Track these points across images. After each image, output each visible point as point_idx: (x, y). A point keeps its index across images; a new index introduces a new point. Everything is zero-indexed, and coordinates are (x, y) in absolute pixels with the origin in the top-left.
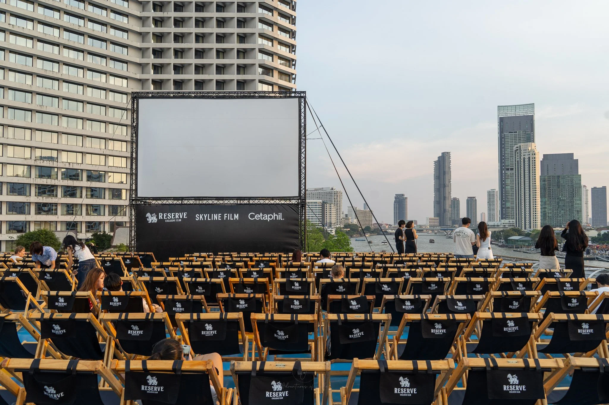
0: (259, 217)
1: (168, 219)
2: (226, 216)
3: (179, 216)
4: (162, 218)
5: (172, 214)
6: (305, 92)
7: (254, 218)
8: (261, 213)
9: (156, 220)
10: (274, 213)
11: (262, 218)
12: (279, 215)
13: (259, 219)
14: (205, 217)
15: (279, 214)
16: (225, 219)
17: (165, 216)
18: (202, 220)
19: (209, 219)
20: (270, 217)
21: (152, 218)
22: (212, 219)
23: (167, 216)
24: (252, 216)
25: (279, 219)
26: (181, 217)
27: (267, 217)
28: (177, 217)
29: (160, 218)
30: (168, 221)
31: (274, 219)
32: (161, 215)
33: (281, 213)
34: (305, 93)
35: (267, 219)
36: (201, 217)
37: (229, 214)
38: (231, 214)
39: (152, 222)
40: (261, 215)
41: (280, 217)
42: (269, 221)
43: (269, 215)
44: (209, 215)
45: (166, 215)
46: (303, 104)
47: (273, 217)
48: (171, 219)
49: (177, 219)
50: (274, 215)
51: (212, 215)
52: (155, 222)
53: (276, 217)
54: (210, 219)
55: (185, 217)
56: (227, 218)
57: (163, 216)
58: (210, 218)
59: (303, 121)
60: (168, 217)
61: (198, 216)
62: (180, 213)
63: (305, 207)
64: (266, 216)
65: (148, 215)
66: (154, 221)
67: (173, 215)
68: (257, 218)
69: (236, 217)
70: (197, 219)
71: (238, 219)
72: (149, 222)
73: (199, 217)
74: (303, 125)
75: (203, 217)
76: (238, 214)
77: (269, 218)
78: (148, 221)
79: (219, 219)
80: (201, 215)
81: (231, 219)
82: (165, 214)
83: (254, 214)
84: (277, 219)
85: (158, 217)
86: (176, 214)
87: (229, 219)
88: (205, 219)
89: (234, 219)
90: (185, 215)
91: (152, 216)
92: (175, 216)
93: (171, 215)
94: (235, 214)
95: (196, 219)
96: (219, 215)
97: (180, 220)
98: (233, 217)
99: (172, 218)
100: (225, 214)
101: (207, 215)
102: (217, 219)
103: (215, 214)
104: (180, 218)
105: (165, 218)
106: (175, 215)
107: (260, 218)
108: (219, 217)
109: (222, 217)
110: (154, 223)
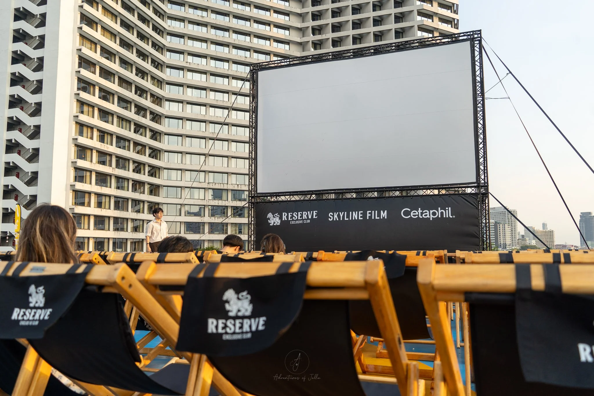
0: (415, 214)
1: (293, 220)
2: (369, 214)
3: (307, 216)
4: (286, 219)
5: (299, 213)
6: (480, 31)
7: (410, 216)
8: (420, 209)
9: (279, 222)
10: (439, 208)
11: (422, 215)
12: (447, 211)
13: (417, 217)
14: (341, 216)
15: (447, 208)
16: (368, 218)
17: (290, 216)
18: (338, 220)
19: (346, 219)
20: (434, 214)
21: (274, 219)
22: (350, 219)
23: (293, 216)
24: (407, 213)
25: (447, 217)
26: (310, 217)
27: (428, 213)
28: (305, 217)
29: (283, 219)
30: (293, 223)
31: (440, 216)
32: (285, 215)
33: (450, 208)
34: (480, 34)
35: (428, 216)
36: (336, 216)
37: (373, 212)
38: (376, 211)
39: (274, 224)
40: (420, 211)
41: (448, 213)
42: (431, 219)
43: (431, 212)
44: (346, 213)
45: (291, 214)
46: (477, 49)
47: (438, 214)
48: (297, 220)
49: (305, 219)
50: (440, 211)
51: (351, 212)
52: (278, 224)
53: (442, 213)
54: (348, 219)
55: (314, 217)
56: (370, 217)
57: (287, 217)
58: (348, 216)
59: (478, 73)
60: (294, 218)
61: (332, 214)
62: (309, 212)
63: (488, 197)
64: (426, 212)
65: (270, 215)
66: (276, 223)
67: (299, 215)
68: (413, 215)
69: (384, 214)
70: (331, 219)
71: (386, 218)
72: (271, 225)
73: (333, 217)
74: (478, 79)
75: (339, 216)
76: (386, 211)
77: (431, 216)
78: (270, 223)
79: (360, 218)
80: (335, 213)
81: (376, 218)
82: (289, 214)
83: (409, 210)
84: (444, 216)
85: (281, 218)
86: (304, 213)
87: (373, 218)
88: (341, 219)
89: (380, 217)
90: (315, 214)
91: (274, 217)
92: (302, 216)
93: (297, 215)
94: (382, 211)
95: (329, 219)
96: (360, 212)
97: (309, 221)
98: (379, 215)
99: (299, 218)
100: (368, 212)
101: (343, 213)
102: (356, 219)
103: (354, 212)
104: (308, 218)
105: (289, 219)
106: (302, 214)
107: (418, 215)
108: (360, 215)
109: (364, 215)
110: (277, 226)
